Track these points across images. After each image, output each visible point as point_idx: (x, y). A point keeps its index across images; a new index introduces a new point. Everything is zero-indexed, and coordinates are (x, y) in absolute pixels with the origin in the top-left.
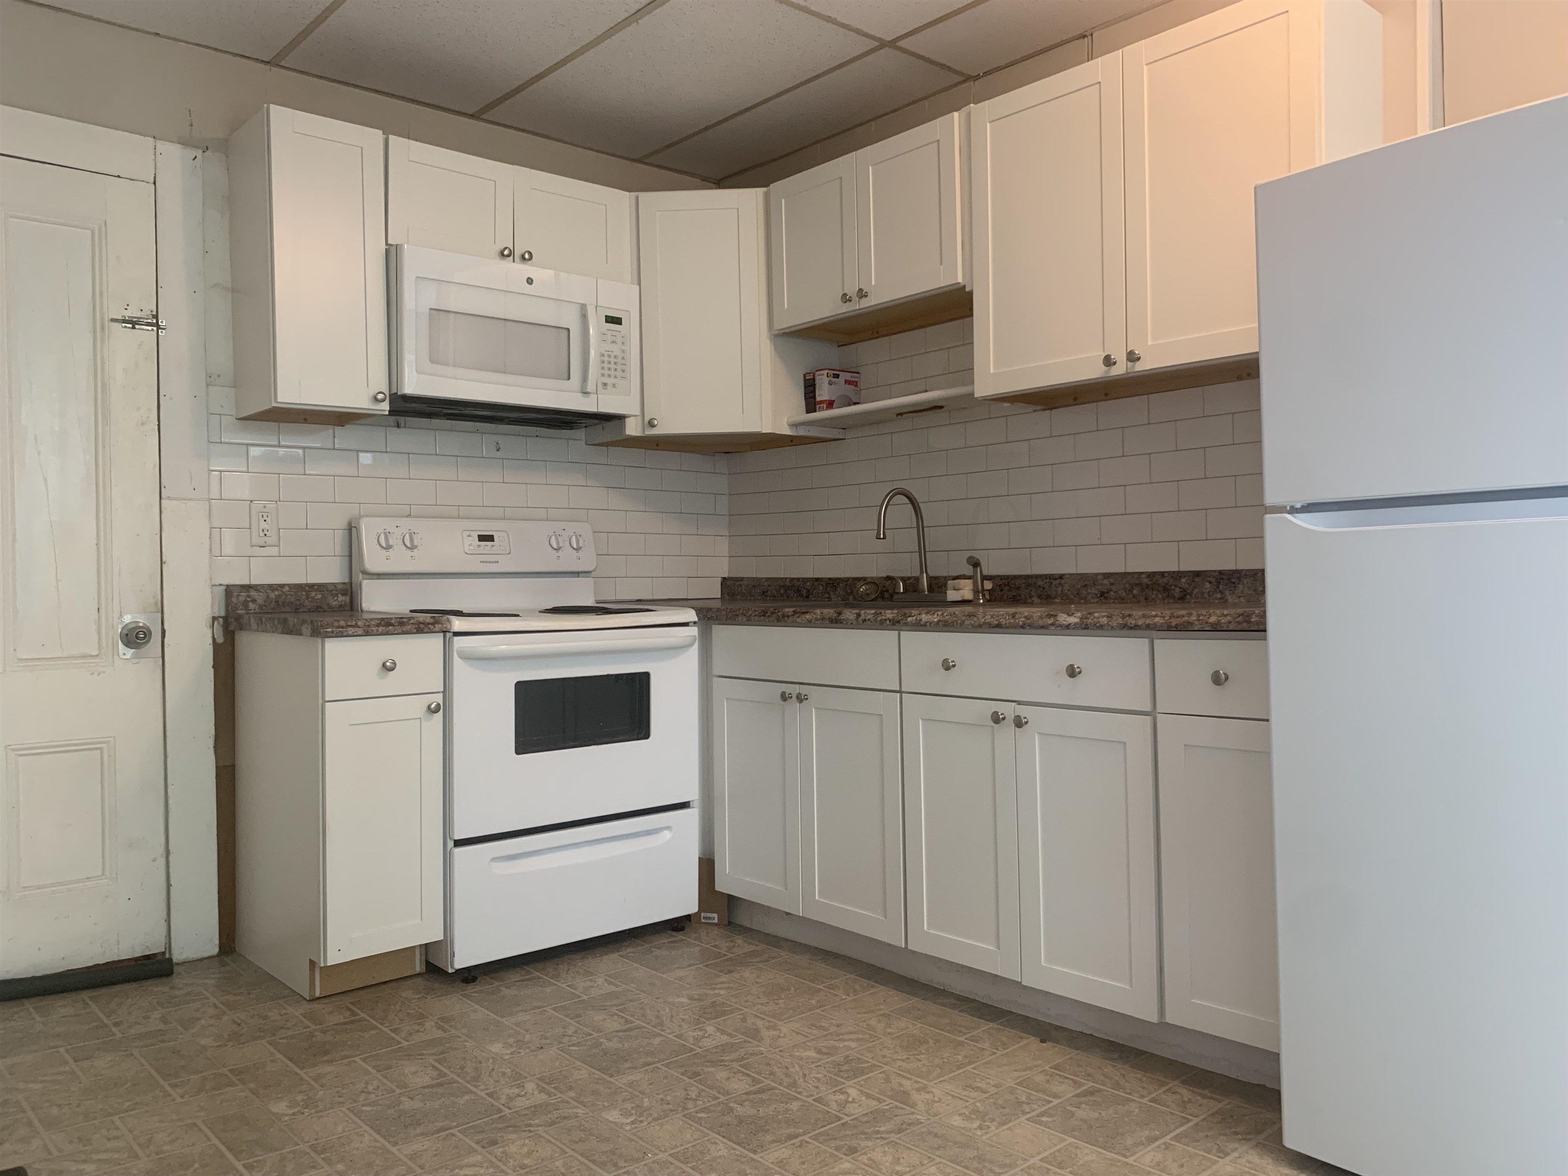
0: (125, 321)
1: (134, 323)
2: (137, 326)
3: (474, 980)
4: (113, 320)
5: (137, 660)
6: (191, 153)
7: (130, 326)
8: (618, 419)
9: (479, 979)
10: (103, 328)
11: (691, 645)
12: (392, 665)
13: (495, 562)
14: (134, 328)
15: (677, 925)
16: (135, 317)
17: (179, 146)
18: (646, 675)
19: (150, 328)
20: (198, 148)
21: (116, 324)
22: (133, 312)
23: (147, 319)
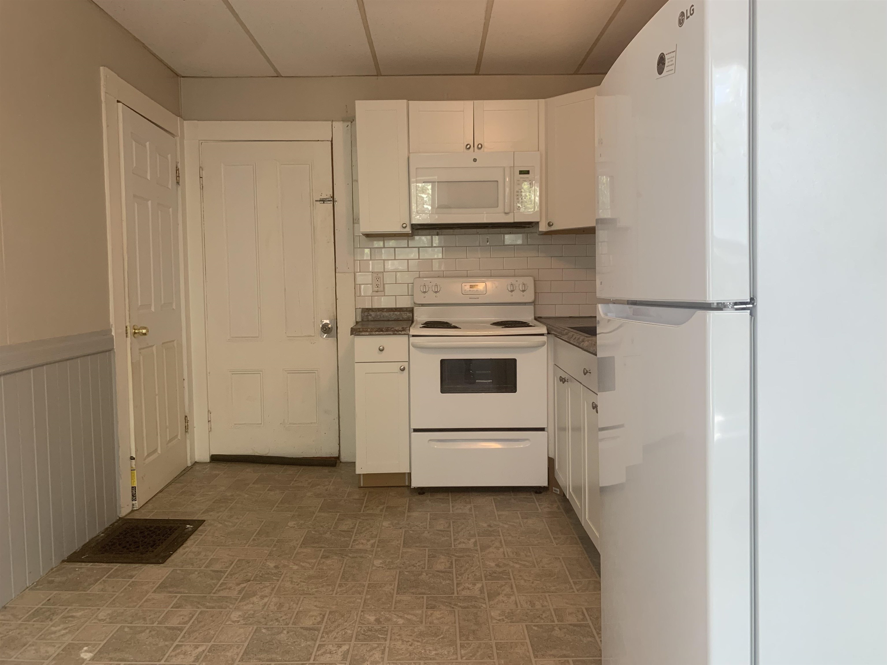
0: (320, 201)
1: (323, 201)
2: (325, 202)
3: (423, 493)
4: (316, 201)
5: (327, 338)
6: (346, 124)
7: (323, 202)
8: (536, 224)
9: (426, 494)
10: (313, 204)
11: (543, 345)
12: (383, 349)
13: (477, 298)
14: (324, 203)
15: (538, 490)
16: (324, 199)
17: (342, 122)
18: (515, 361)
19: (330, 202)
20: (349, 121)
21: (318, 203)
22: (324, 197)
23: (329, 199)
